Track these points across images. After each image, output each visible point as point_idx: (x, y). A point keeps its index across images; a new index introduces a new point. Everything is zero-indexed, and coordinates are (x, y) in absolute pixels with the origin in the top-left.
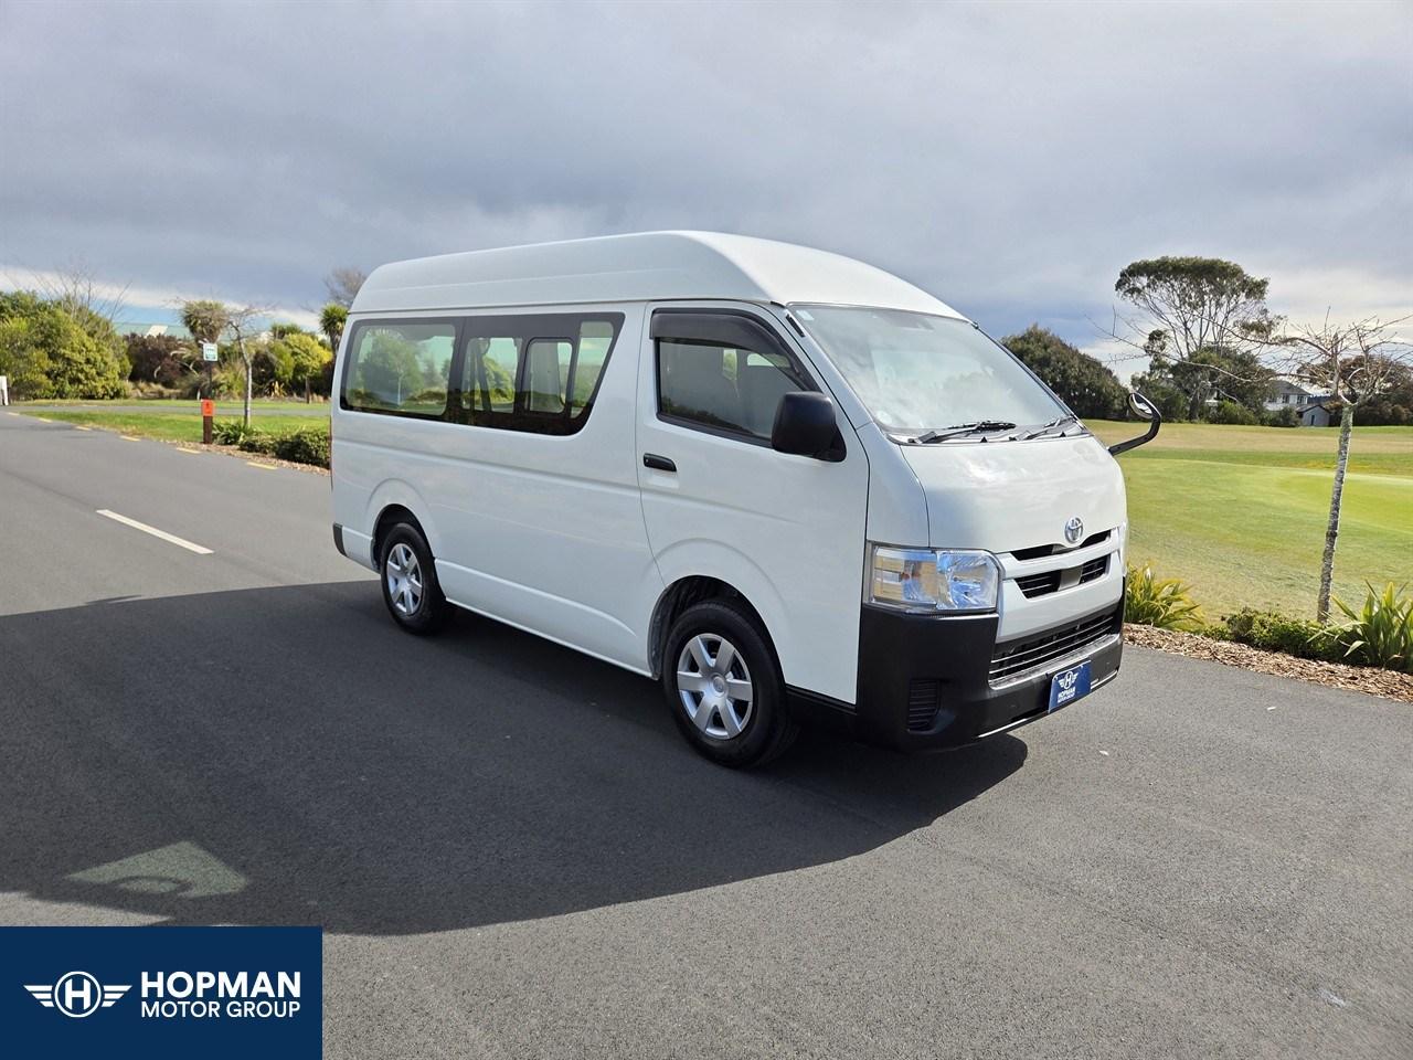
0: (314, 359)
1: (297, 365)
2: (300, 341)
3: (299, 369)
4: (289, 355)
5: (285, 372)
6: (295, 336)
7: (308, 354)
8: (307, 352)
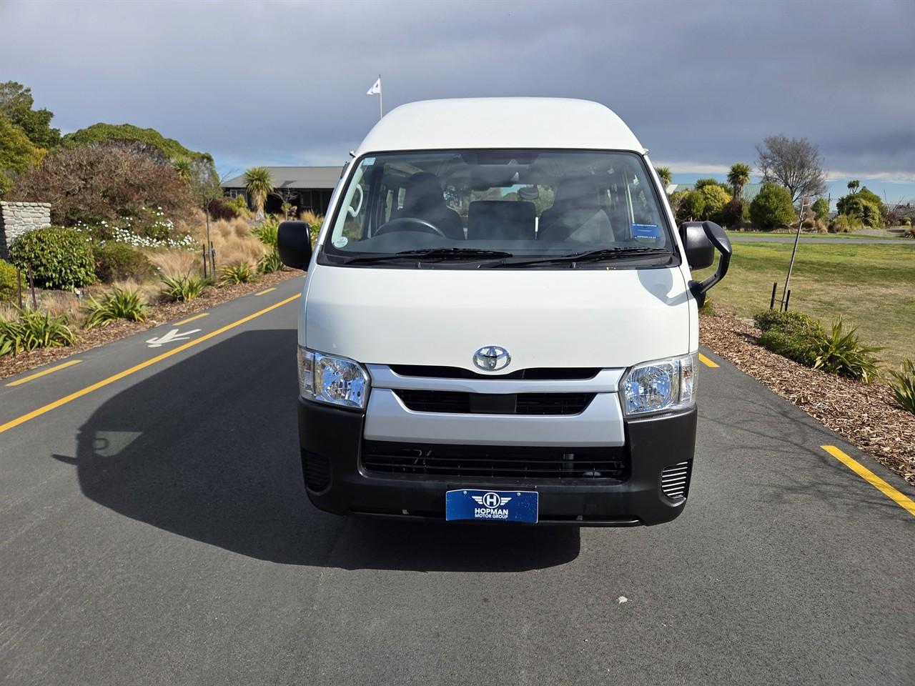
0: (719, 201)
1: (707, 206)
2: (712, 189)
3: (708, 208)
4: (702, 199)
5: (698, 211)
6: (710, 187)
7: (715, 199)
8: (715, 197)
